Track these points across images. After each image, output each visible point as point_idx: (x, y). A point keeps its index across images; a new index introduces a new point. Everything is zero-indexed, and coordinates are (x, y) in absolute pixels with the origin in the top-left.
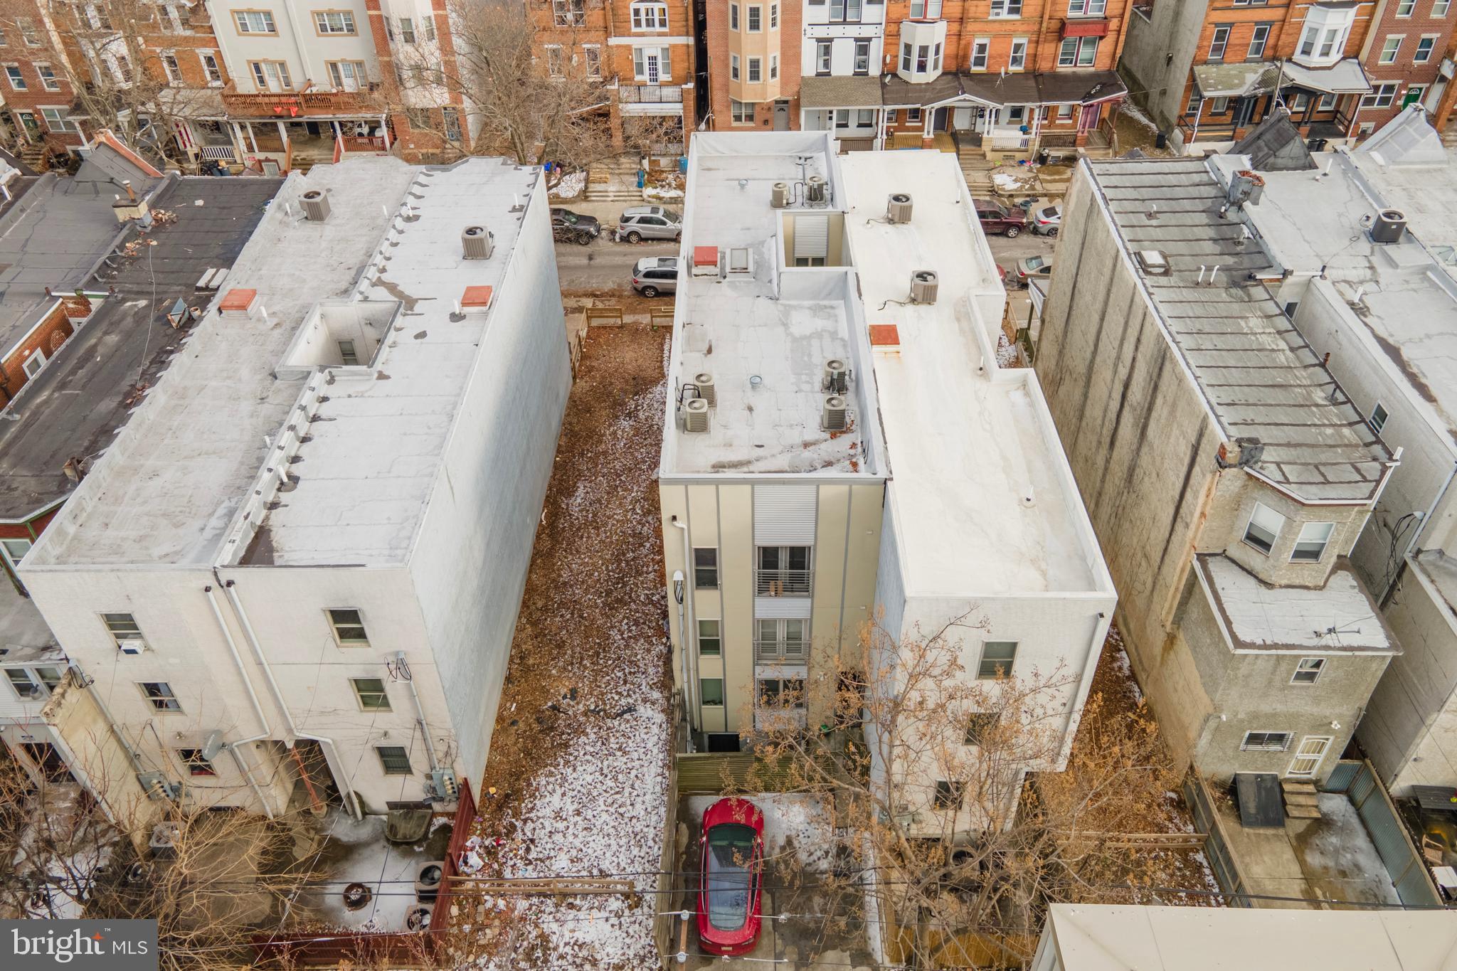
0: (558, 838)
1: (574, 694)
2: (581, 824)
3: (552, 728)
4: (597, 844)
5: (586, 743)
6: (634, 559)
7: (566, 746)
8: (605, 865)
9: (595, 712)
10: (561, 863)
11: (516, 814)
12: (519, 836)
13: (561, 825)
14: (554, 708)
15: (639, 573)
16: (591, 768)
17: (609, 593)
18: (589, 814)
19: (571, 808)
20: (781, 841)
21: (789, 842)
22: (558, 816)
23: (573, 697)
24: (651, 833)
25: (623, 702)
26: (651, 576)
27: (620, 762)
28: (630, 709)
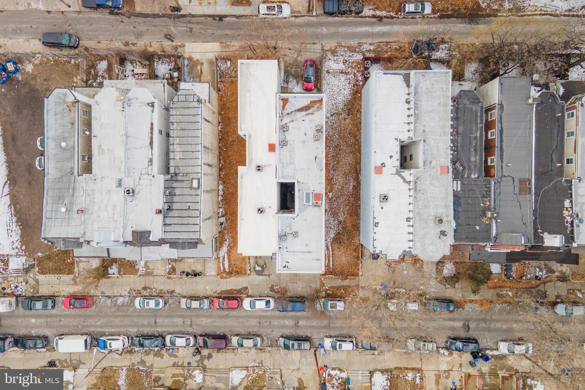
0: (344, 84)
1: (345, 119)
2: (339, 87)
3: (349, 110)
4: (336, 82)
5: (341, 106)
6: (334, 162)
7: (345, 105)
8: (334, 78)
9: (339, 114)
10: (343, 79)
11: (353, 90)
12: (352, 85)
13: (344, 87)
14: (349, 115)
15: (333, 156)
16: (339, 100)
17: (340, 150)
18: (338, 90)
19: (342, 91)
20: (299, 84)
21: (298, 84)
22: (345, 89)
23: (345, 118)
24: (325, 85)
25: (333, 118)
26: (330, 156)
27: (333, 102)
28: (332, 115)
